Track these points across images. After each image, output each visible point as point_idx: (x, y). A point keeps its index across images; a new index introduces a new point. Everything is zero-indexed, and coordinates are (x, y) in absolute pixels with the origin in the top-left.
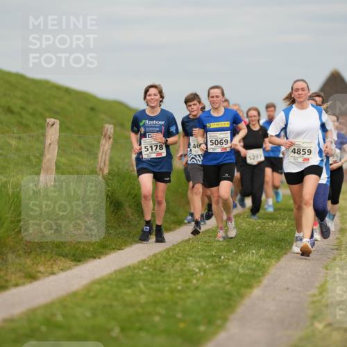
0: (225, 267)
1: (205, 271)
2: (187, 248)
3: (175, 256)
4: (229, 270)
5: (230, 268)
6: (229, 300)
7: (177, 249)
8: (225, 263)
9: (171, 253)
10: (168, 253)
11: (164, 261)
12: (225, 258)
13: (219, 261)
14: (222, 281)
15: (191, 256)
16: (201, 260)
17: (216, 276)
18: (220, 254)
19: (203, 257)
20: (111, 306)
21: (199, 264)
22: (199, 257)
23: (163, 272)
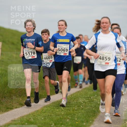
0: (93, 101)
1: (85, 103)
2: (79, 94)
3: (74, 97)
4: (94, 102)
5: (95, 102)
6: (94, 113)
7: (75, 95)
8: (92, 100)
9: (73, 96)
10: (71, 96)
11: (70, 99)
12: (92, 98)
13: (90, 99)
14: (91, 106)
15: (80, 97)
16: (84, 99)
17: (89, 105)
18: (91, 96)
19: (84, 97)
20: (51, 115)
21: (83, 100)
22: (83, 98)
23: (70, 103)
